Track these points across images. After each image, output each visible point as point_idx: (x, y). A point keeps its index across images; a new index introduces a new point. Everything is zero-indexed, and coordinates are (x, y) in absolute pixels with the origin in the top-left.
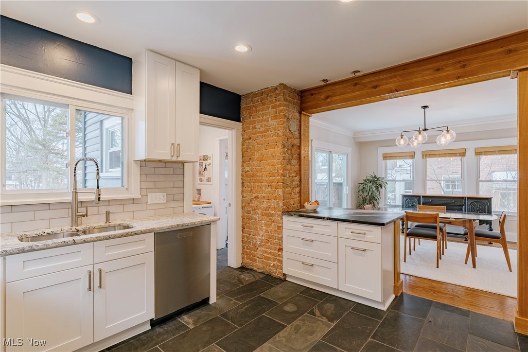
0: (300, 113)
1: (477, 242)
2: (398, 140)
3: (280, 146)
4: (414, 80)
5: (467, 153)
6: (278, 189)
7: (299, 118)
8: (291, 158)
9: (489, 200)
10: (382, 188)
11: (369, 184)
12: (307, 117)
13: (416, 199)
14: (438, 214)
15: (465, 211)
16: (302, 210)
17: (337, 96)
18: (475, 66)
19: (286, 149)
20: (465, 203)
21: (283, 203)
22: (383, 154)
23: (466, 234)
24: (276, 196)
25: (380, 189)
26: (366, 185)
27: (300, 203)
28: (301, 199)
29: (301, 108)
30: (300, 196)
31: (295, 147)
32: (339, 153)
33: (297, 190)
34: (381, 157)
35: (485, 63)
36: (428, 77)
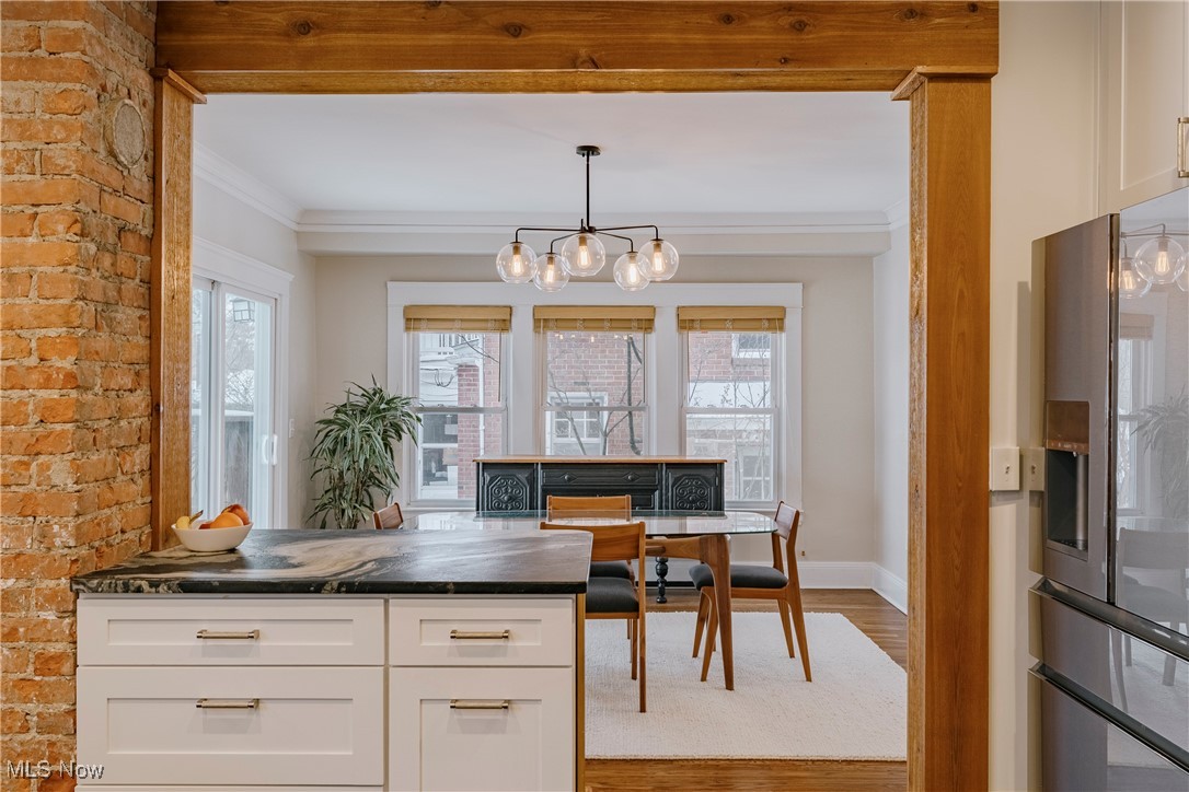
0: (157, 77)
1: (734, 602)
2: (503, 259)
3: (61, 228)
4: (655, 37)
5: (657, 323)
6: (42, 459)
7: (149, 97)
8: (112, 294)
9: (717, 467)
10: (400, 437)
11: (359, 425)
12: (183, 102)
13: (523, 476)
14: (642, 526)
15: (661, 508)
16: (162, 555)
17: (350, 30)
18: (830, 33)
19: (93, 248)
20: (660, 480)
21: (78, 527)
22: (407, 309)
23: (706, 582)
24: (27, 497)
25: (393, 442)
26: (344, 426)
27: (153, 519)
28: (154, 504)
29: (158, 50)
30: (154, 487)
31: (131, 240)
32: (247, 292)
33: (140, 456)
34: (397, 321)
35: (856, 33)
36: (698, 38)
